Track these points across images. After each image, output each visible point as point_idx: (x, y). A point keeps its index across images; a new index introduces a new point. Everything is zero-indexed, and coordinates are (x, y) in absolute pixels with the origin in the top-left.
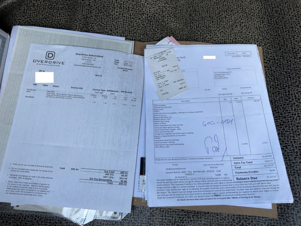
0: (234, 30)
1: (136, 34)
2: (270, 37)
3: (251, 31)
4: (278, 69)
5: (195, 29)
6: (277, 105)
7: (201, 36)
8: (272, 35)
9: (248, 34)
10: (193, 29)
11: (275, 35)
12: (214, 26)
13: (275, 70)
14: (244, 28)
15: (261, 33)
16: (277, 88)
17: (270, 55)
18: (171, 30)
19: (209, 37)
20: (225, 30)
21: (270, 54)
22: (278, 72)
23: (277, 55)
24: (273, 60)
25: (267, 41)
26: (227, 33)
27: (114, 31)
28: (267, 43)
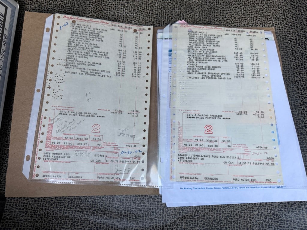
0: (255, 8)
1: (154, 8)
2: (291, 16)
3: (272, 9)
4: (300, 49)
5: (215, 5)
6: (297, 86)
7: (221, 12)
8: (294, 14)
9: (269, 13)
10: (213, 5)
11: (298, 14)
12: (234, 2)
13: (296, 51)
14: (265, 6)
15: (282, 12)
16: (298, 68)
17: (291, 35)
18: (190, 5)
19: (229, 14)
20: (246, 7)
21: (292, 33)
22: (299, 52)
23: (298, 35)
24: (295, 40)
25: (289, 20)
26: (248, 10)
27: (131, 4)
28: (289, 22)
